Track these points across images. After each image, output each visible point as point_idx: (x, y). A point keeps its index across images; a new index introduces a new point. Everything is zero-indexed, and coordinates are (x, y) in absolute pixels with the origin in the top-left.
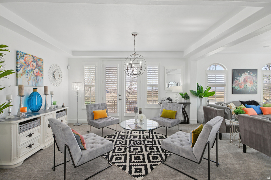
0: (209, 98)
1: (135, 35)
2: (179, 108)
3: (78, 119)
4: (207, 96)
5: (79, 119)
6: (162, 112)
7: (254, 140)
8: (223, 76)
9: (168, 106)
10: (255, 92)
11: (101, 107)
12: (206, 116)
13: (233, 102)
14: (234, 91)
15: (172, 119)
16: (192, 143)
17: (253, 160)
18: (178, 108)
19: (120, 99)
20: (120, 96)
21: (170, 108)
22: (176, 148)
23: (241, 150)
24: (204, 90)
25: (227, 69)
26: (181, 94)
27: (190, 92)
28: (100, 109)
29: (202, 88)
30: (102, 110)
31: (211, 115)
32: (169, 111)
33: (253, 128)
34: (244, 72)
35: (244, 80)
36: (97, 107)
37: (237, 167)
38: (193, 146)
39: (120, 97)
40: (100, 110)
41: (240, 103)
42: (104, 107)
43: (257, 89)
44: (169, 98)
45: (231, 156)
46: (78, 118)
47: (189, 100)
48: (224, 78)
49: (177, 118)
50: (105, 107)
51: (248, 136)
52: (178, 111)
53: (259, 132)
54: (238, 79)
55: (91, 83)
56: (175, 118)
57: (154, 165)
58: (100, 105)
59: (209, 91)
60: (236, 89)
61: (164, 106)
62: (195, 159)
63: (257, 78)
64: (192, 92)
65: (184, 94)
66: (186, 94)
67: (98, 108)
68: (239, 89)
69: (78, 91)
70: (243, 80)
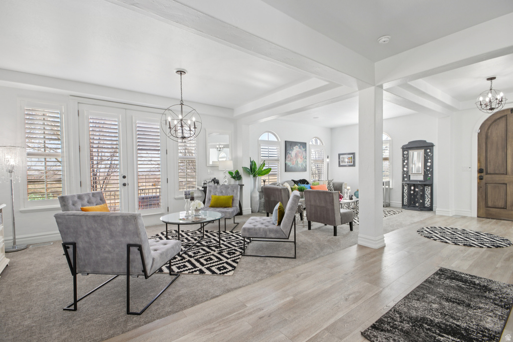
0: (263, 178)
1: (181, 73)
2: (235, 191)
3: (14, 238)
4: (262, 175)
5: (17, 237)
6: (210, 200)
7: (319, 213)
8: (275, 148)
9: (219, 190)
10: (305, 170)
11: (93, 200)
12: (267, 199)
13: (287, 182)
14: (287, 169)
15: (229, 207)
16: (277, 221)
17: (318, 233)
18: (233, 191)
19: (124, 185)
20: (124, 177)
21: (222, 192)
22: (262, 230)
23: (307, 228)
24: (258, 166)
25: (280, 140)
26: (230, 173)
27: (242, 169)
28: (93, 203)
29: (255, 164)
30: (96, 205)
31: (274, 197)
32: (222, 197)
33: (317, 201)
34: (296, 145)
35: (296, 154)
36: (86, 200)
37: (310, 241)
38: (279, 224)
39: (125, 181)
40: (93, 205)
41: (293, 183)
42: (99, 198)
43: (306, 166)
44: (215, 178)
45: (301, 234)
46: (16, 233)
47: (242, 182)
48: (276, 151)
49: (234, 205)
50: (101, 200)
51: (313, 211)
52: (234, 195)
53: (323, 204)
54: (290, 154)
55: (45, 150)
56: (232, 206)
57: (237, 259)
58: (91, 195)
59: (264, 168)
60: (289, 166)
61: (212, 190)
62: (284, 235)
63: (306, 153)
64: (245, 169)
65: (234, 173)
66: (237, 173)
67: (88, 202)
68: (291, 166)
69: (13, 167)
70: (294, 155)
